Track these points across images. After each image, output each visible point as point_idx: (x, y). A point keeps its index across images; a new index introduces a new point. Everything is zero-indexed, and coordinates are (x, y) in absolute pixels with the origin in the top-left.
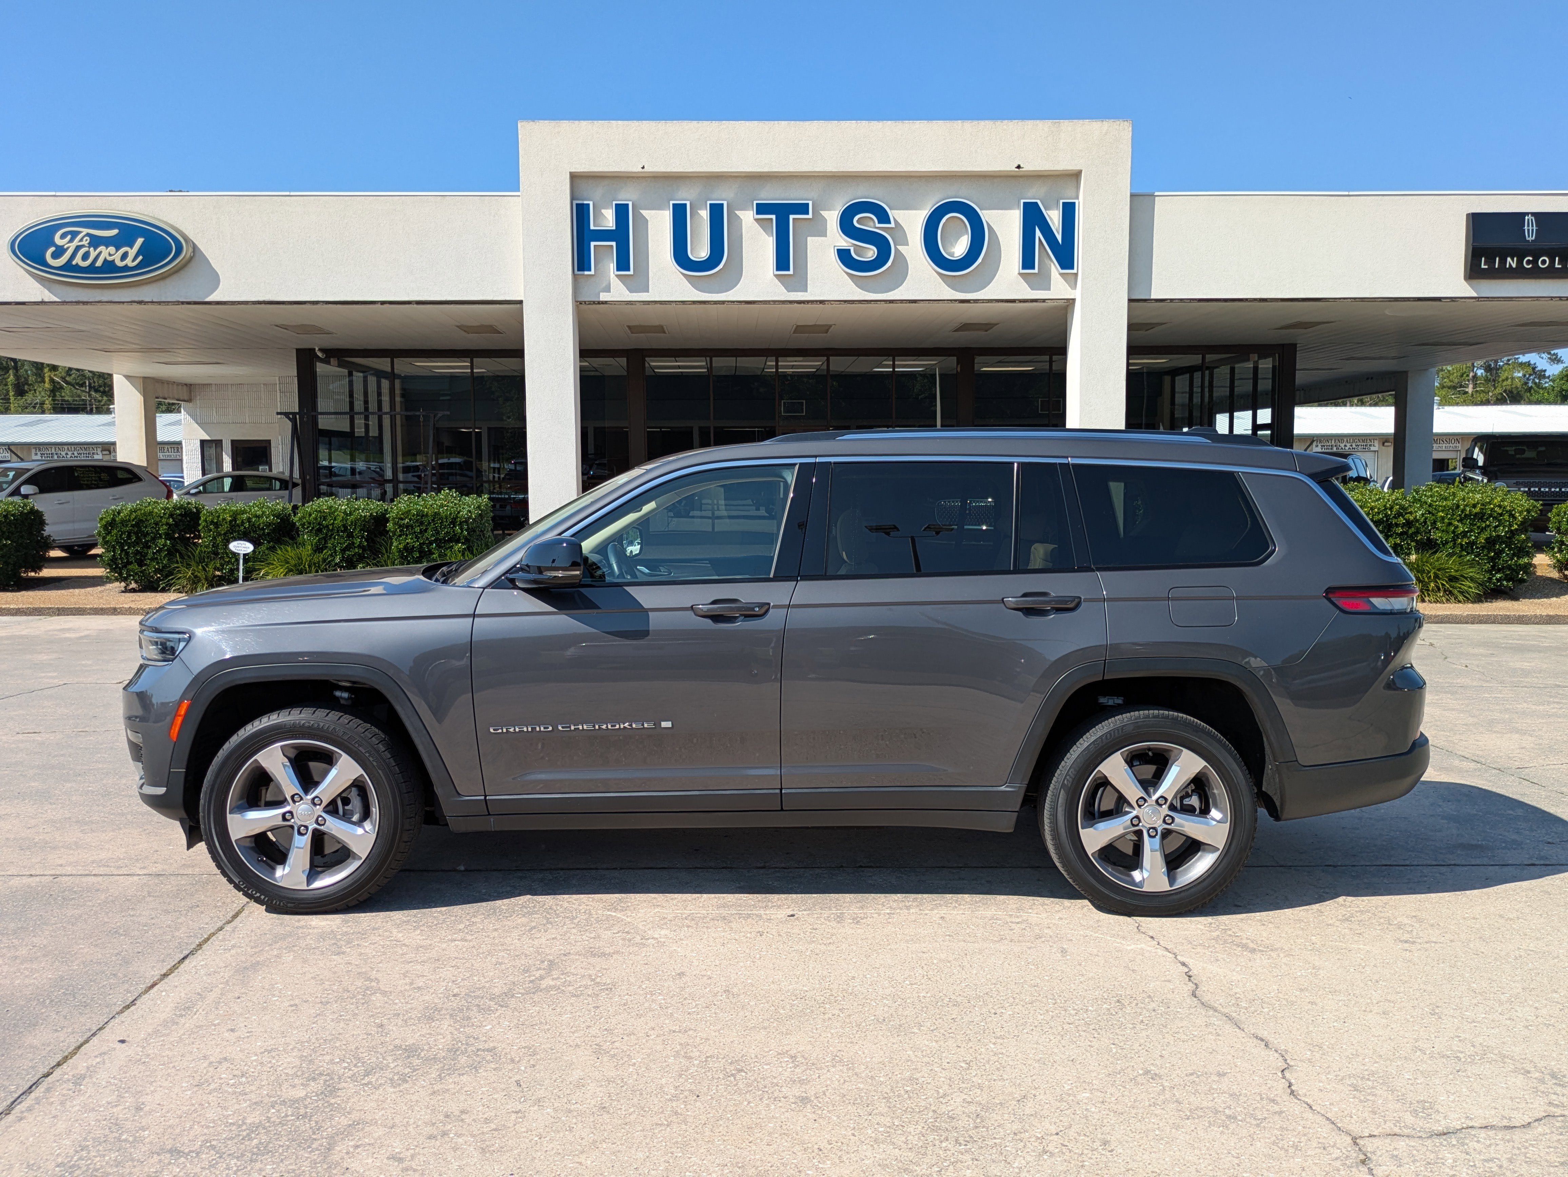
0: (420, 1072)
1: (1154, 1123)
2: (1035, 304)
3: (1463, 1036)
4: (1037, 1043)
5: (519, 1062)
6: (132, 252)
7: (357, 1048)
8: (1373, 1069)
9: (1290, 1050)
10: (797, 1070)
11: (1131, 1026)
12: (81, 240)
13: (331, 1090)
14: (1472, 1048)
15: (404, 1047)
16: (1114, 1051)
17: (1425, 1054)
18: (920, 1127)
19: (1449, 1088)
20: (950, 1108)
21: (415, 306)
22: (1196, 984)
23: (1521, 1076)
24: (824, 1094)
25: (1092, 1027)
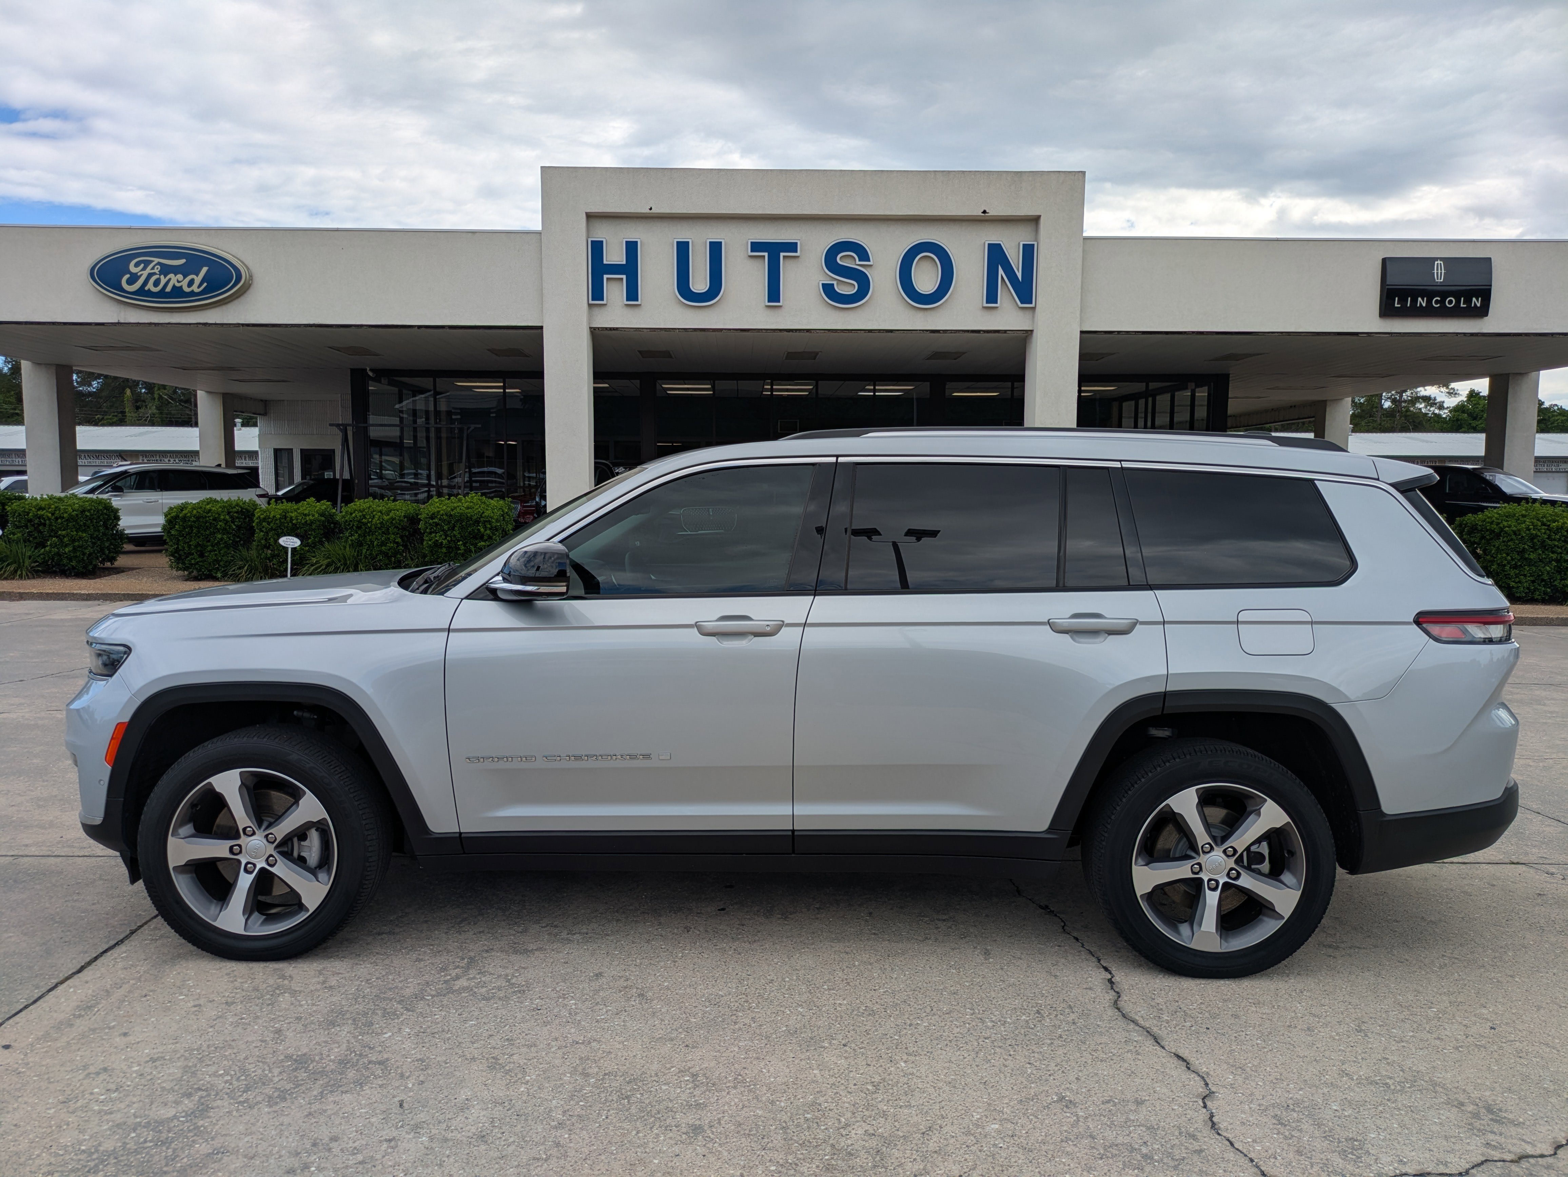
0: (303, 1088)
1: (1064, 1164)
2: (997, 334)
3: (1391, 1058)
4: (950, 1061)
5: (407, 1078)
7: (246, 1058)
8: (1299, 1097)
9: (1211, 1073)
10: (697, 1092)
11: (1049, 1042)
12: (153, 268)
13: (203, 1110)
14: (1401, 1073)
15: (295, 1057)
16: (1029, 1071)
17: (1353, 1080)
18: (814, 1166)
19: (1379, 1122)
20: (849, 1142)
21: (447, 330)
22: (1118, 993)
23: (1455, 1110)
24: (719, 1123)
25: (1009, 1042)
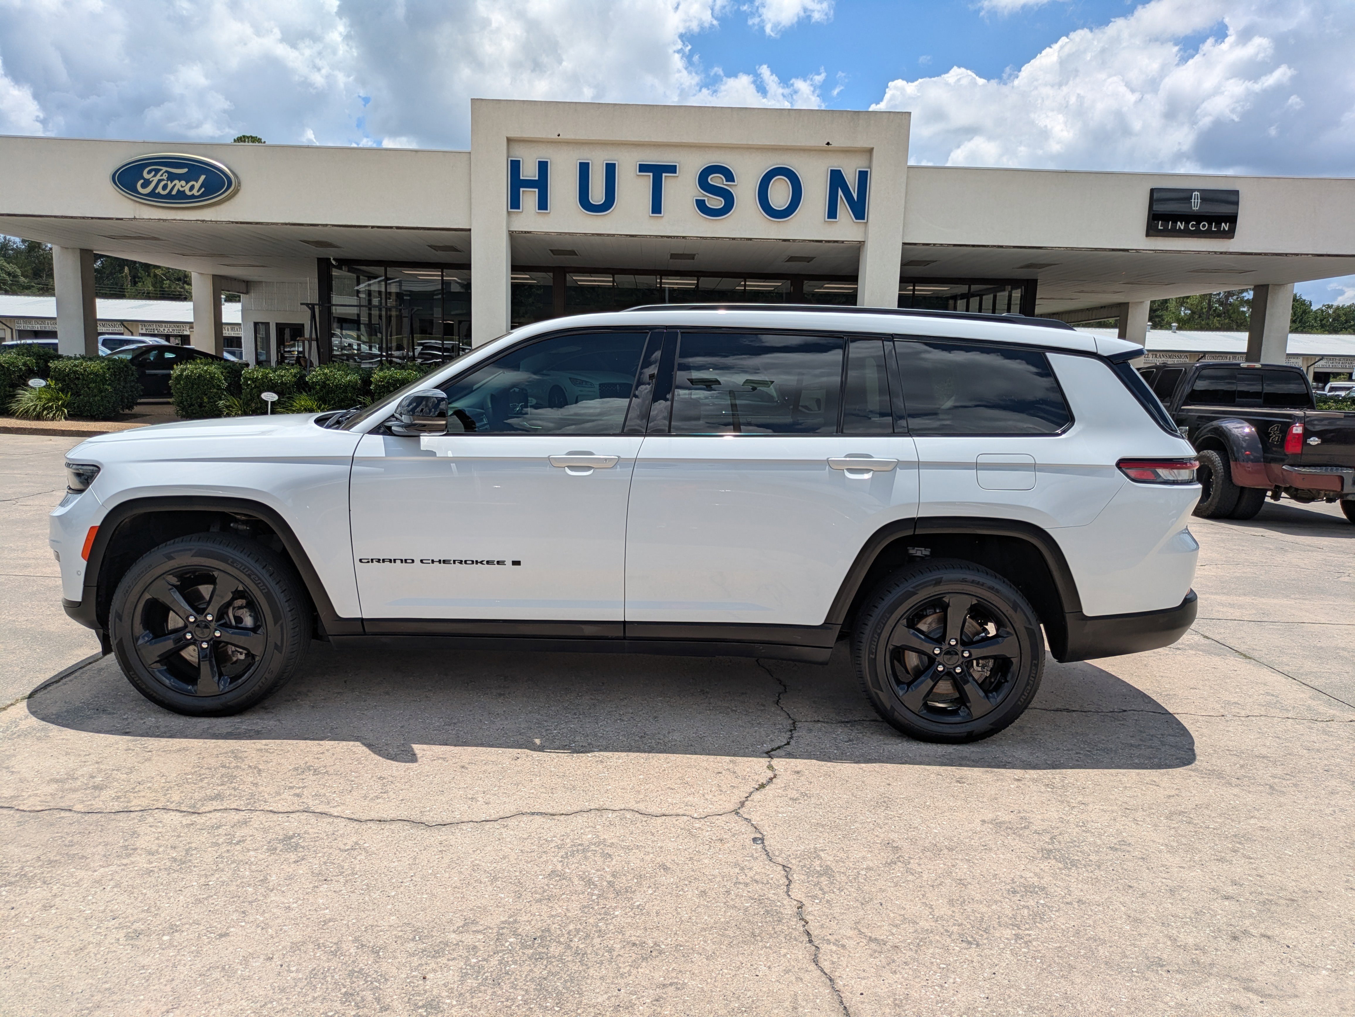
2: (836, 244)
6: (197, 185)
12: (162, 175)
21: (396, 230)
